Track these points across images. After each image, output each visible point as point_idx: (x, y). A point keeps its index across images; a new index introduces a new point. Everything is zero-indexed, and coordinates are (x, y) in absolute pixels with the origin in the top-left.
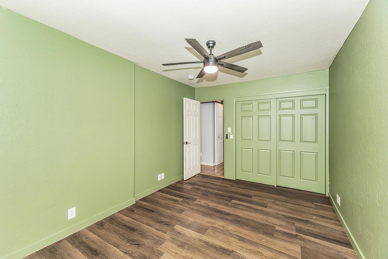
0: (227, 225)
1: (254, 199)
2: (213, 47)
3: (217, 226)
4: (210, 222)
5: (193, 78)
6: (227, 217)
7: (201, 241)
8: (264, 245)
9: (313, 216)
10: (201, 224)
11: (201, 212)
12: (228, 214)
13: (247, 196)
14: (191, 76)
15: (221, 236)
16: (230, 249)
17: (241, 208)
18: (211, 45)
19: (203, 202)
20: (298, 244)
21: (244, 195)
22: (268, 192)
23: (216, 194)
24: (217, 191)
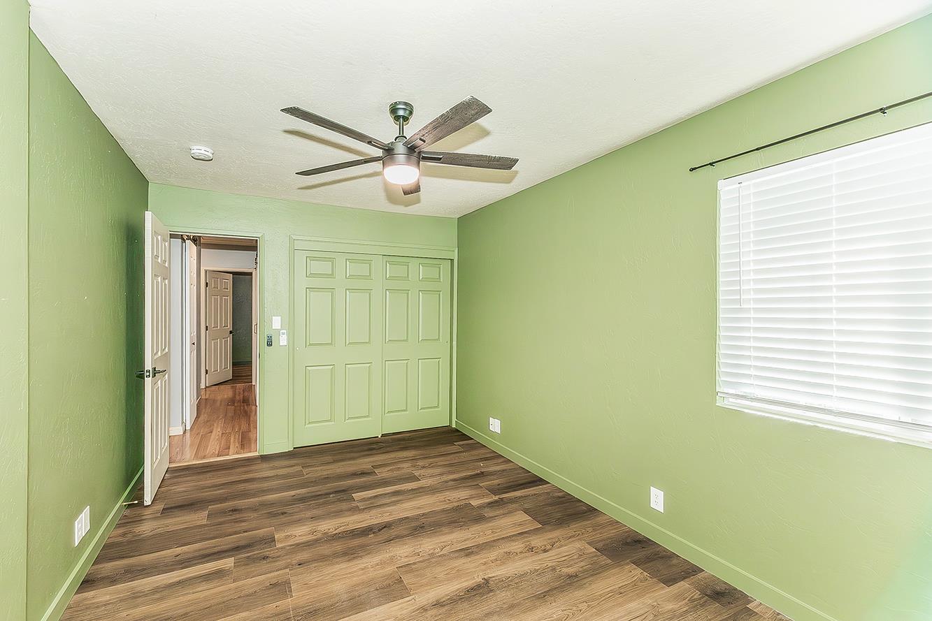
0: (415, 546)
1: (383, 473)
2: (406, 119)
3: (403, 560)
4: (382, 564)
5: (211, 155)
6: (393, 532)
7: (424, 609)
8: (499, 539)
9: (479, 464)
10: (373, 579)
11: (329, 556)
12: (387, 526)
13: (363, 474)
14: (208, 150)
15: (440, 571)
16: (479, 580)
17: (387, 500)
18: (401, 113)
19: (301, 533)
20: (516, 510)
21: (355, 475)
22: (382, 450)
23: (302, 499)
24: (293, 493)
